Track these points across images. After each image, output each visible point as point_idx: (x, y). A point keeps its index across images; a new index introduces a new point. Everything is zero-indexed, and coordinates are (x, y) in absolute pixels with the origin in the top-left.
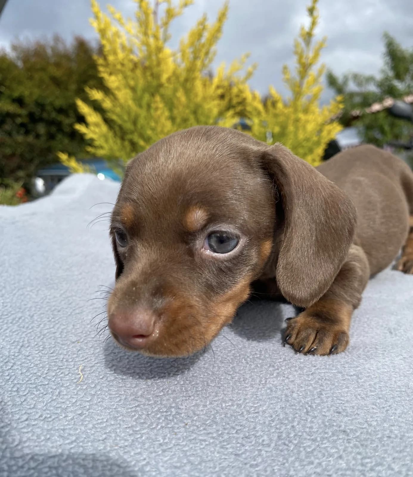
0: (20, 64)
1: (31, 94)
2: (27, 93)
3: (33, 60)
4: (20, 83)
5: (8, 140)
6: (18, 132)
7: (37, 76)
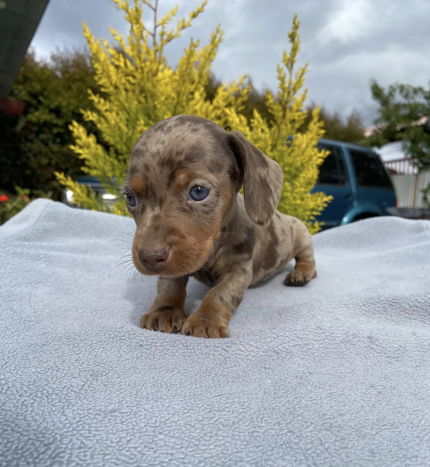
0: (59, 74)
1: (69, 104)
2: (64, 104)
3: (71, 70)
4: (58, 93)
5: (44, 149)
6: (54, 142)
7: (74, 87)
